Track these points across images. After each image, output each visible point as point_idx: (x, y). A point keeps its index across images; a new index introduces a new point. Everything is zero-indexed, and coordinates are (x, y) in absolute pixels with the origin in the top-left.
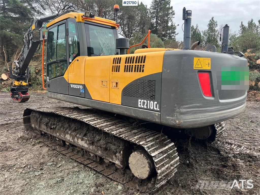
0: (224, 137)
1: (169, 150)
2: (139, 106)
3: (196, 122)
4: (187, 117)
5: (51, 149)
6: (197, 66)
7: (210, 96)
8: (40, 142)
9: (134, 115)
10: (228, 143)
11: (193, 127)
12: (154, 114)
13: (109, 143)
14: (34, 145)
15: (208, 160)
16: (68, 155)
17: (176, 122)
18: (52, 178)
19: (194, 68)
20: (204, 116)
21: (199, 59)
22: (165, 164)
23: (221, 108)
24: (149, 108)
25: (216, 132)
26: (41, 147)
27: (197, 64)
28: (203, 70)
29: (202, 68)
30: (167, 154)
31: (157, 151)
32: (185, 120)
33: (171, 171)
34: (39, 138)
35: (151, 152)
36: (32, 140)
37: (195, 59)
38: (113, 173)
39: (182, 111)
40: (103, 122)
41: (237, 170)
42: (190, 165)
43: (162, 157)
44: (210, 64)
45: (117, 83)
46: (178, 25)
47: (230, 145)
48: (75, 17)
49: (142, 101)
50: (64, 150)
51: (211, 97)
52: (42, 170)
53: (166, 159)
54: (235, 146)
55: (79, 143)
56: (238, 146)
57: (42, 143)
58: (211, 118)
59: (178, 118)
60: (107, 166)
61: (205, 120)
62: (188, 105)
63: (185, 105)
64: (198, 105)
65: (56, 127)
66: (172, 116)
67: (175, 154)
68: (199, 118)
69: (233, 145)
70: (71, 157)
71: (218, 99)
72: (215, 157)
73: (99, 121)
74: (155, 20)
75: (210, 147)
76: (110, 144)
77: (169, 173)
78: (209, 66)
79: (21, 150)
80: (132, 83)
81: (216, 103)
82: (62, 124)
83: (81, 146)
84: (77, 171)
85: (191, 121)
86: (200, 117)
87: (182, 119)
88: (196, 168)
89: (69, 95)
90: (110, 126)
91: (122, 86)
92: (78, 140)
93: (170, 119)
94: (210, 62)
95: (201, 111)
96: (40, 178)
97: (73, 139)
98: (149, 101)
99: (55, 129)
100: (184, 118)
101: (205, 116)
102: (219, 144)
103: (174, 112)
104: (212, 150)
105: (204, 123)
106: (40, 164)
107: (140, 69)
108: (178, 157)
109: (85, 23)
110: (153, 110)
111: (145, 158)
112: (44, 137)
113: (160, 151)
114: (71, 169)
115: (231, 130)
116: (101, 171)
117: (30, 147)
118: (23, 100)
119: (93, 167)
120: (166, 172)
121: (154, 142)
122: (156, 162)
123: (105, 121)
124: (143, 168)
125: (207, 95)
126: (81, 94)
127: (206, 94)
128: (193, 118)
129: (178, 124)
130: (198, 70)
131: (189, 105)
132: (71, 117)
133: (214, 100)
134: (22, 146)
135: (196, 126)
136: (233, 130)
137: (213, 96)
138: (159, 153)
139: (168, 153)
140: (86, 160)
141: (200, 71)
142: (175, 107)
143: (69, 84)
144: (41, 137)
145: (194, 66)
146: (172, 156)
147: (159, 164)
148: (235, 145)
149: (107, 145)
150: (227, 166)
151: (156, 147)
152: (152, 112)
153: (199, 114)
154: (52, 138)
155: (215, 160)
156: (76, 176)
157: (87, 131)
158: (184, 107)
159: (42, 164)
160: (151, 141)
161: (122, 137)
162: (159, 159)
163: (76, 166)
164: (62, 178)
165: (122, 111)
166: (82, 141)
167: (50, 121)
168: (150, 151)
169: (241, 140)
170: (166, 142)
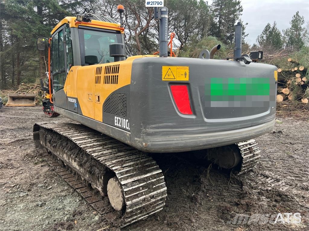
0: (263, 168)
1: (150, 179)
2: (116, 124)
3: (168, 146)
4: (155, 139)
5: (51, 169)
6: (167, 77)
7: (190, 114)
8: (43, 161)
9: (112, 135)
10: (264, 176)
11: (165, 151)
12: (126, 134)
13: (94, 166)
14: (36, 164)
15: (222, 195)
16: (63, 177)
17: (142, 144)
18: (35, 201)
19: (163, 80)
20: (181, 139)
21: (170, 68)
22: (139, 195)
23: (207, 129)
24: (122, 127)
25: (242, 160)
26: (42, 166)
27: (167, 74)
28: (178, 82)
29: (175, 79)
30: (146, 183)
31: (132, 179)
32: (154, 143)
33: (150, 204)
34: (44, 157)
35: (123, 180)
36: (37, 158)
37: (165, 69)
38: (98, 201)
39: (148, 131)
40: (93, 142)
41: (250, 210)
42: (194, 199)
43: (137, 186)
44: (188, 74)
45: (99, 97)
46: (247, 24)
47: (265, 178)
48: (69, 22)
49: (118, 118)
50: (62, 172)
51: (192, 115)
52: (30, 191)
53: (143, 189)
54: (271, 179)
55: (73, 165)
56: (275, 181)
57: (45, 162)
58: (191, 142)
59: (144, 140)
60: (96, 192)
61: (182, 143)
62: (156, 124)
63: (152, 124)
64: (170, 124)
65: (56, 145)
66: (139, 138)
67: (159, 184)
68: (173, 141)
69: (270, 179)
70: (65, 180)
71: (203, 118)
72: (234, 191)
73: (90, 140)
74: (218, 19)
75: (233, 179)
76: (95, 168)
77: (147, 206)
78: (186, 77)
79: (20, 168)
80: (109, 97)
81: (198, 122)
82: (61, 142)
83: (74, 167)
84: (63, 196)
85: (162, 144)
86: (175, 139)
87: (149, 141)
88: (201, 204)
89: (67, 110)
90: (97, 147)
91: (103, 100)
92: (72, 161)
93: (137, 140)
94: (187, 71)
95: (176, 132)
96: (22, 199)
97: (69, 159)
98: (122, 119)
99: (56, 147)
100: (152, 140)
101: (183, 139)
102: (252, 175)
103: (141, 133)
104: (236, 183)
105: (182, 147)
106: (30, 184)
107: (115, 80)
108: (165, 187)
109: (79, 28)
110: (125, 129)
111: (119, 186)
112: (50, 155)
113: (136, 179)
114: (59, 192)
115: (279, 159)
116: (86, 198)
117: (31, 165)
118: (54, 115)
119: (80, 192)
120: (142, 204)
121: (132, 168)
122: (126, 192)
123: (95, 141)
124: (118, 198)
125: (184, 112)
126: (75, 109)
127: (182, 111)
128: (165, 140)
129: (145, 148)
130: (168, 82)
131: (158, 125)
132: (64, 134)
133: (195, 119)
134: (25, 164)
135: (171, 151)
136: (283, 160)
137: (195, 114)
138: (133, 182)
139: (148, 182)
140: (79, 184)
141: (171, 83)
142: (141, 127)
143: (67, 97)
144: (47, 155)
145: (163, 77)
146: (154, 186)
147: (130, 194)
148: (273, 178)
149: (91, 168)
150: (239, 205)
151: (131, 174)
152: (125, 132)
153: (173, 136)
154: (55, 157)
155: (232, 196)
156: (60, 201)
157: (79, 152)
158: (150, 126)
159: (32, 185)
160: (130, 166)
161: (99, 160)
162: (131, 188)
163: (66, 190)
164: (44, 201)
165: (103, 130)
166: (75, 162)
167: (52, 138)
168: (121, 178)
169: (286, 172)
170: (150, 168)
